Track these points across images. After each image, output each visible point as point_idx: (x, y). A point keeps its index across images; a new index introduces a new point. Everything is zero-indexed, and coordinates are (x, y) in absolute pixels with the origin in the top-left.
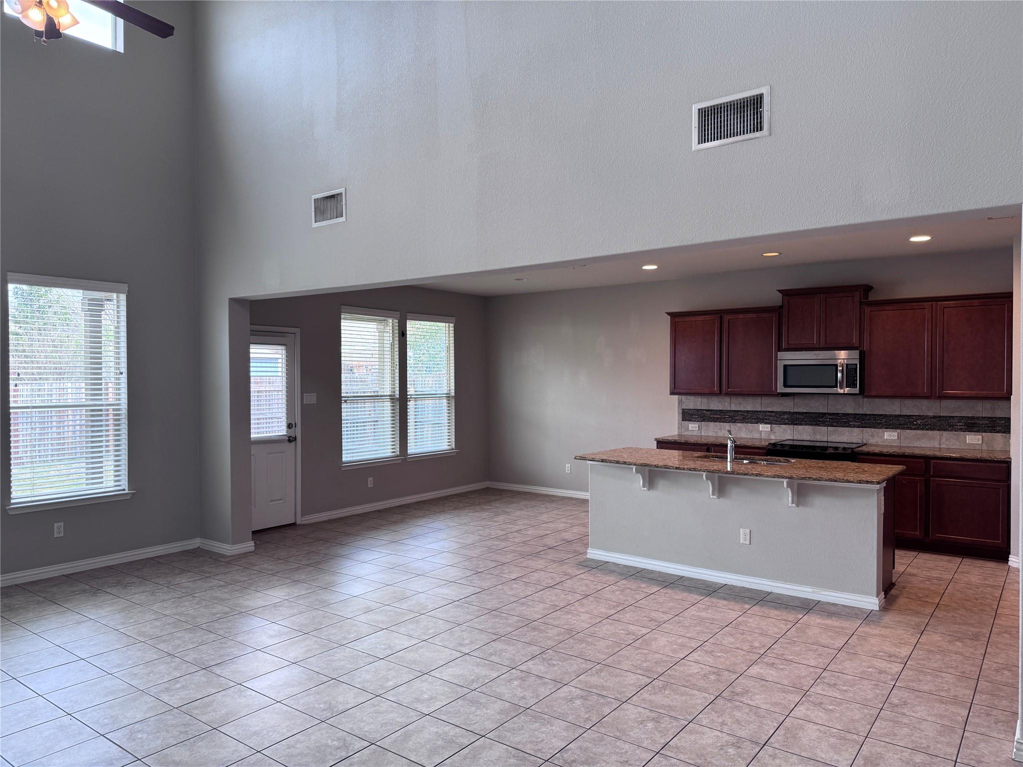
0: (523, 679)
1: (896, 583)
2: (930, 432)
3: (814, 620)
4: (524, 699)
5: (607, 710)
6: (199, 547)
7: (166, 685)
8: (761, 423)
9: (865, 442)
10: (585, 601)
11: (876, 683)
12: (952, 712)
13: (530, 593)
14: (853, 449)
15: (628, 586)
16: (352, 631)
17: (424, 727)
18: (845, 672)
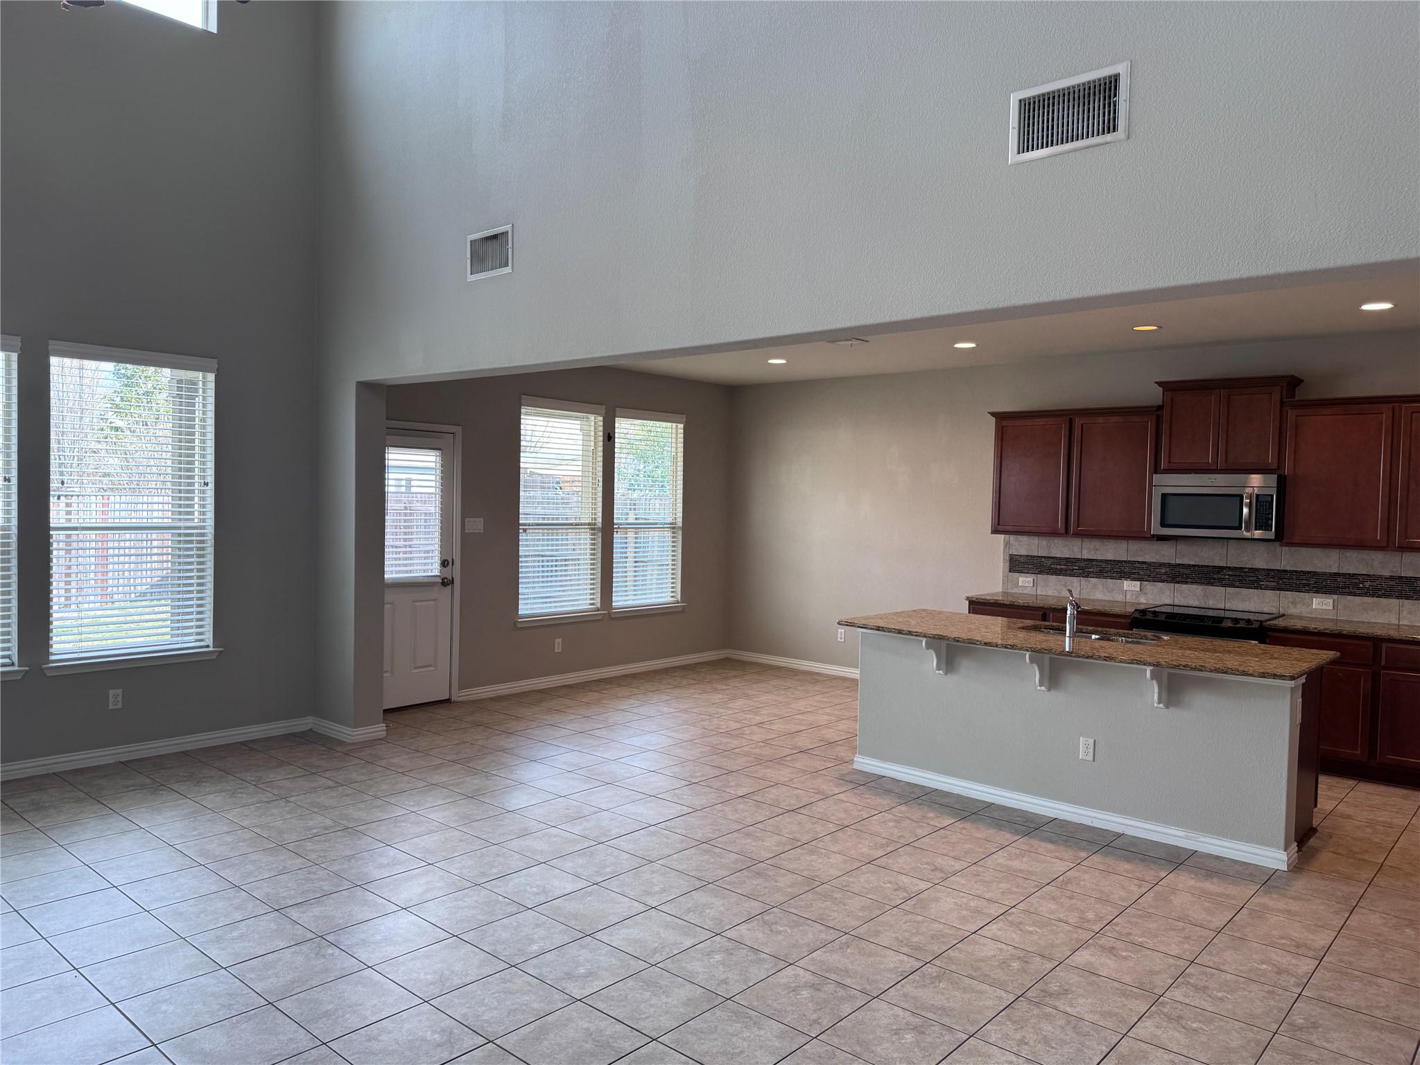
0: (729, 952)
1: (1318, 828)
2: (1384, 601)
3: (1184, 880)
4: (726, 983)
5: (846, 1009)
6: (311, 729)
7: (219, 932)
8: (1126, 579)
9: (1282, 611)
10: (840, 834)
11: (1271, 988)
12: (1390, 1044)
13: (761, 818)
14: (1261, 621)
15: (908, 815)
16: (496, 863)
17: (569, 1020)
18: (1222, 967)
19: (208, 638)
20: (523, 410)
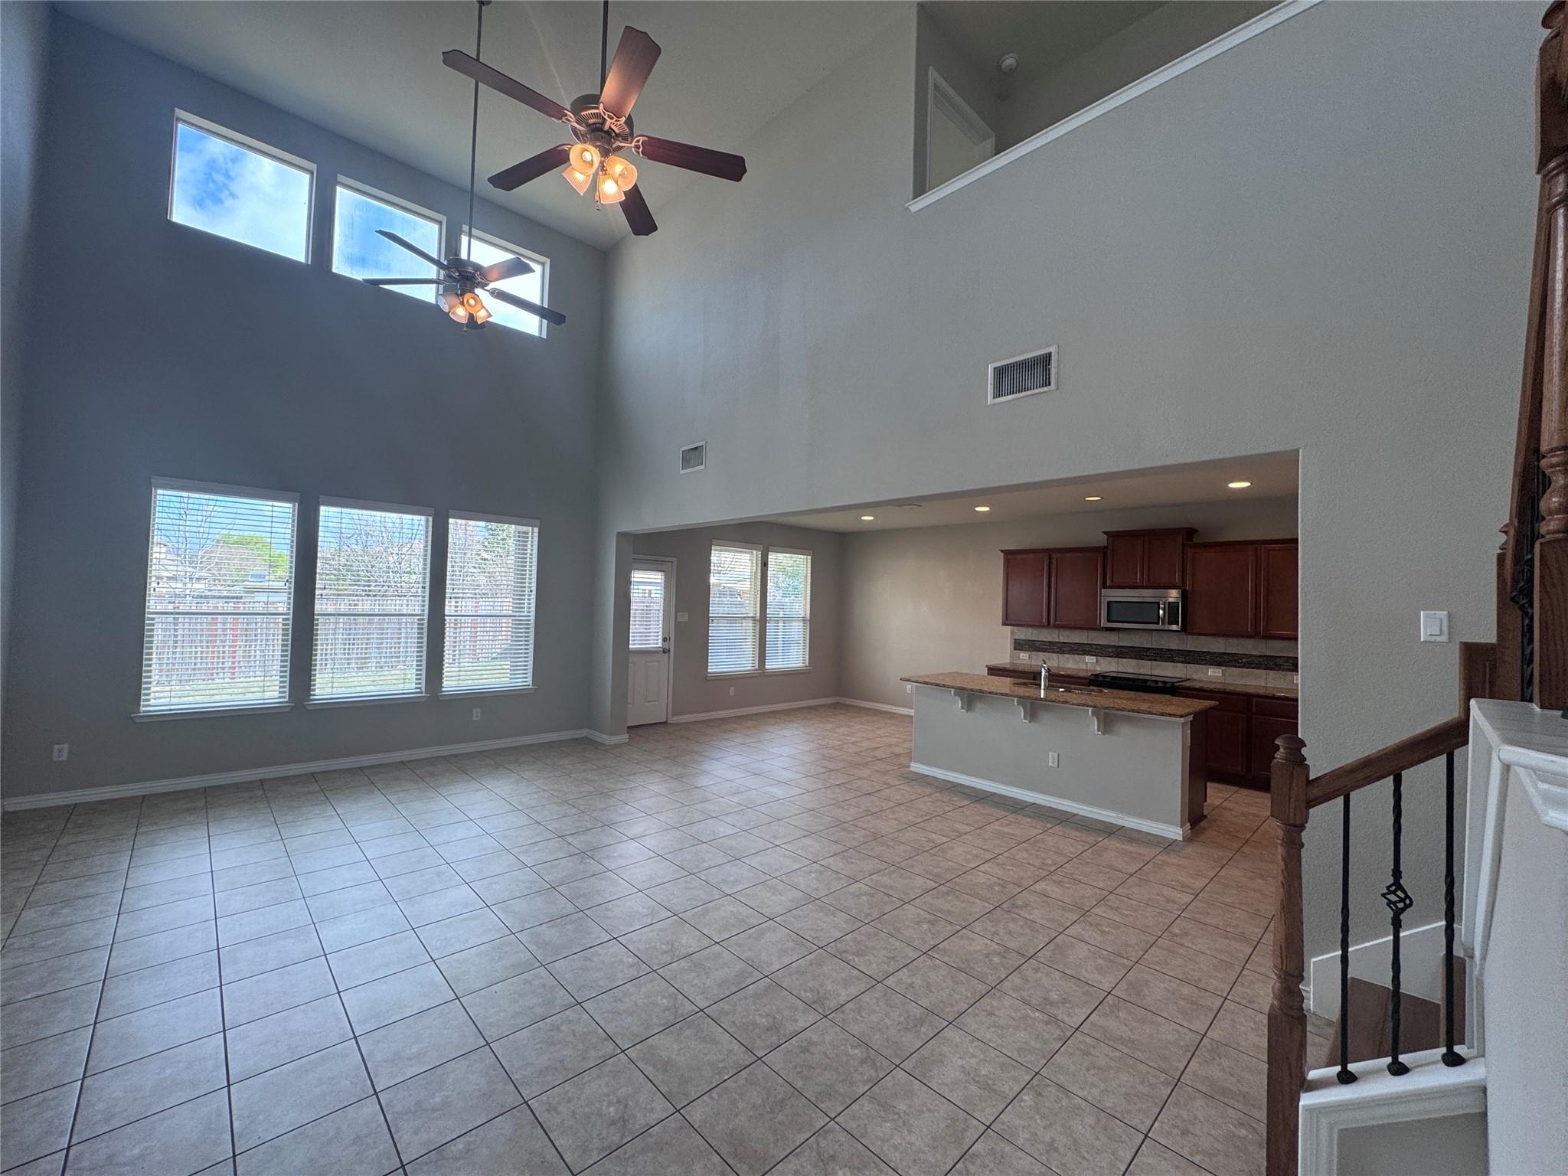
0: (821, 873)
1: (1208, 816)
2: (1256, 671)
3: (1114, 844)
4: (817, 890)
5: (888, 908)
6: (586, 737)
7: (527, 847)
8: (1087, 655)
9: (1188, 677)
10: (897, 809)
11: (1161, 911)
12: (1235, 949)
13: (848, 798)
14: (1173, 683)
15: (941, 798)
16: (687, 816)
17: (723, 905)
18: (1130, 896)
19: (530, 681)
20: (713, 548)
